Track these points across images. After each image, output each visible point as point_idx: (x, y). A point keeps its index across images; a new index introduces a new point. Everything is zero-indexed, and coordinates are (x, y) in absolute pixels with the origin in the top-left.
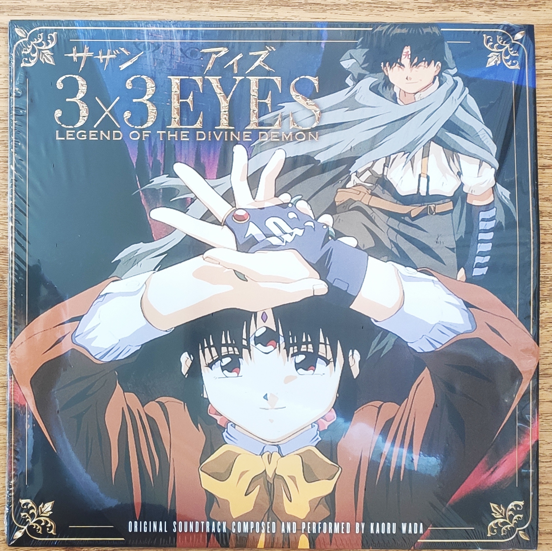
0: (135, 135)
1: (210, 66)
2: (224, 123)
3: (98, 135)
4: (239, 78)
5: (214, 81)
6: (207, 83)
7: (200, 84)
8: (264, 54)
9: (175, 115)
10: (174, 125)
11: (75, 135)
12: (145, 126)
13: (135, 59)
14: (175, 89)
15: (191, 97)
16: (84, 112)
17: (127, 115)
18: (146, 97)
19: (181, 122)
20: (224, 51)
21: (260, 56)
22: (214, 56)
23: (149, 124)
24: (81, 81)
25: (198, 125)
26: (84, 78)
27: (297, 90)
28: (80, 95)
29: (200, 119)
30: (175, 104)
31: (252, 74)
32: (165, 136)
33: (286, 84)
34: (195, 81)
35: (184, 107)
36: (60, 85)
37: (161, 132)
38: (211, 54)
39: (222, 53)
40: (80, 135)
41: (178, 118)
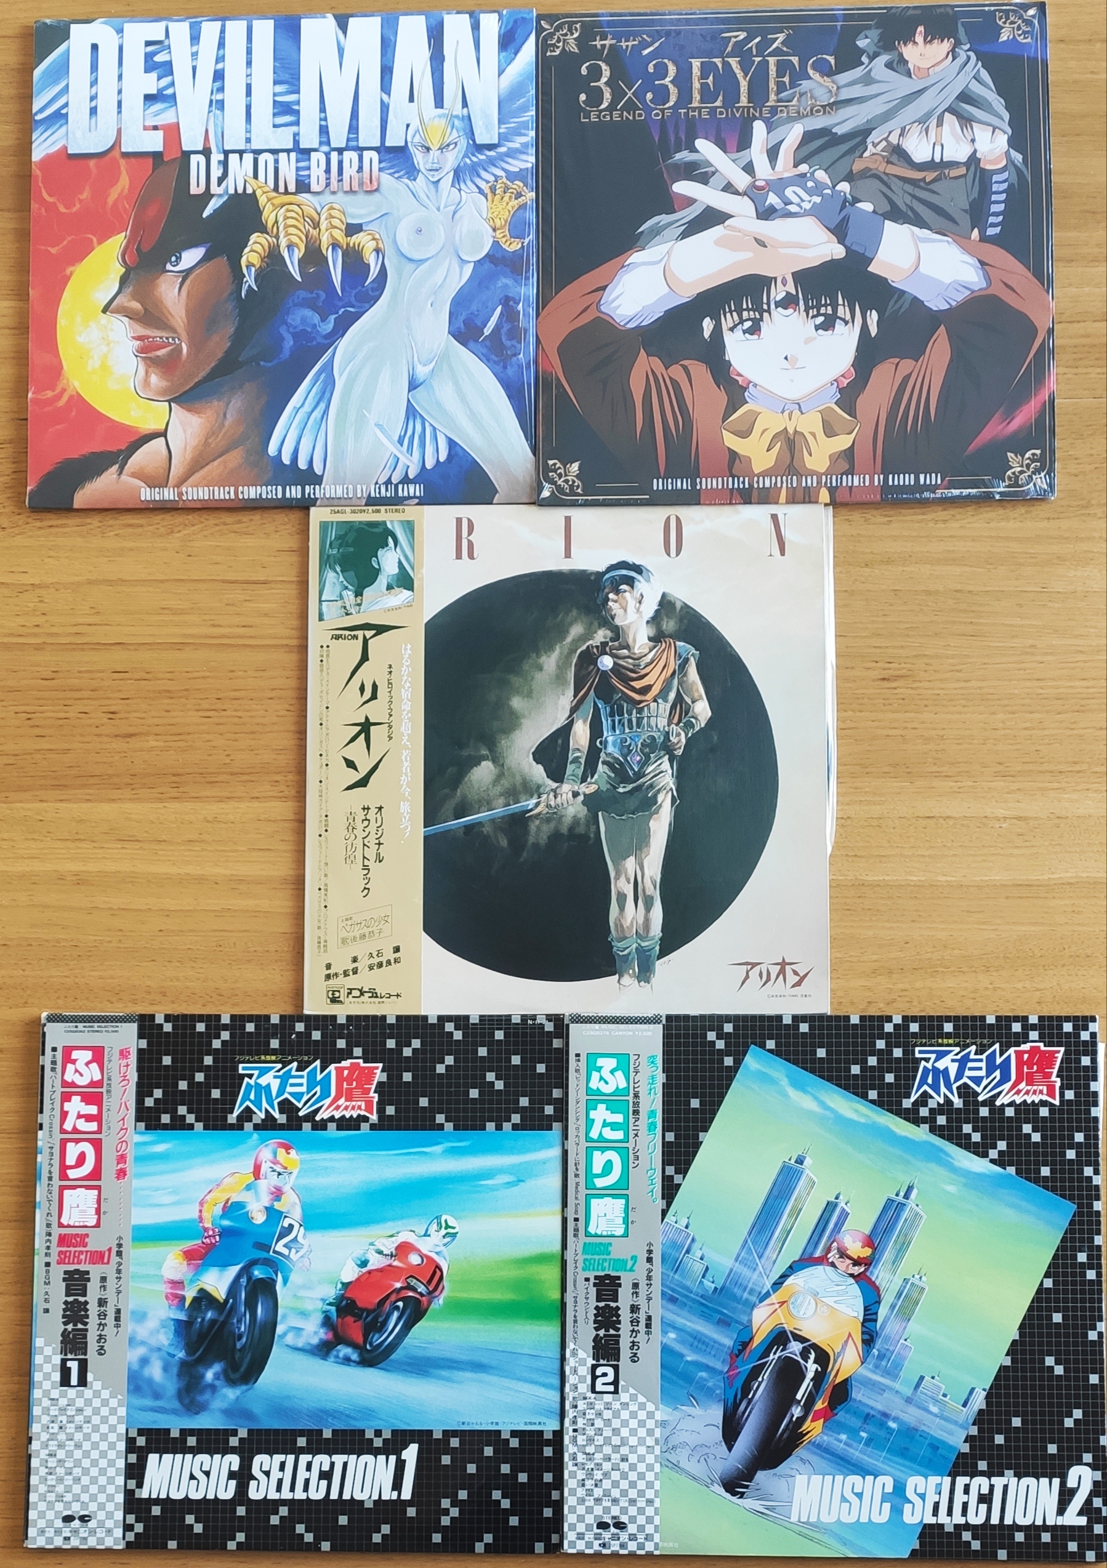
0: (657, 115)
1: (729, 49)
2: (744, 101)
3: (621, 116)
4: (758, 59)
5: (733, 62)
6: (727, 65)
7: (720, 66)
8: (781, 37)
9: (696, 96)
10: (695, 104)
11: (599, 117)
12: (667, 106)
13: (657, 45)
14: (696, 71)
15: (711, 78)
16: (607, 95)
17: (649, 96)
18: (668, 79)
19: (702, 101)
20: (742, 35)
21: (777, 39)
22: (734, 40)
23: (671, 103)
24: (604, 66)
25: (718, 103)
26: (607, 64)
27: (814, 68)
28: (604, 79)
29: (721, 98)
30: (696, 85)
31: (770, 55)
32: (687, 114)
33: (803, 64)
34: (715, 63)
35: (704, 87)
36: (584, 71)
37: (682, 111)
38: (730, 38)
39: (741, 37)
40: (604, 117)
41: (698, 98)
